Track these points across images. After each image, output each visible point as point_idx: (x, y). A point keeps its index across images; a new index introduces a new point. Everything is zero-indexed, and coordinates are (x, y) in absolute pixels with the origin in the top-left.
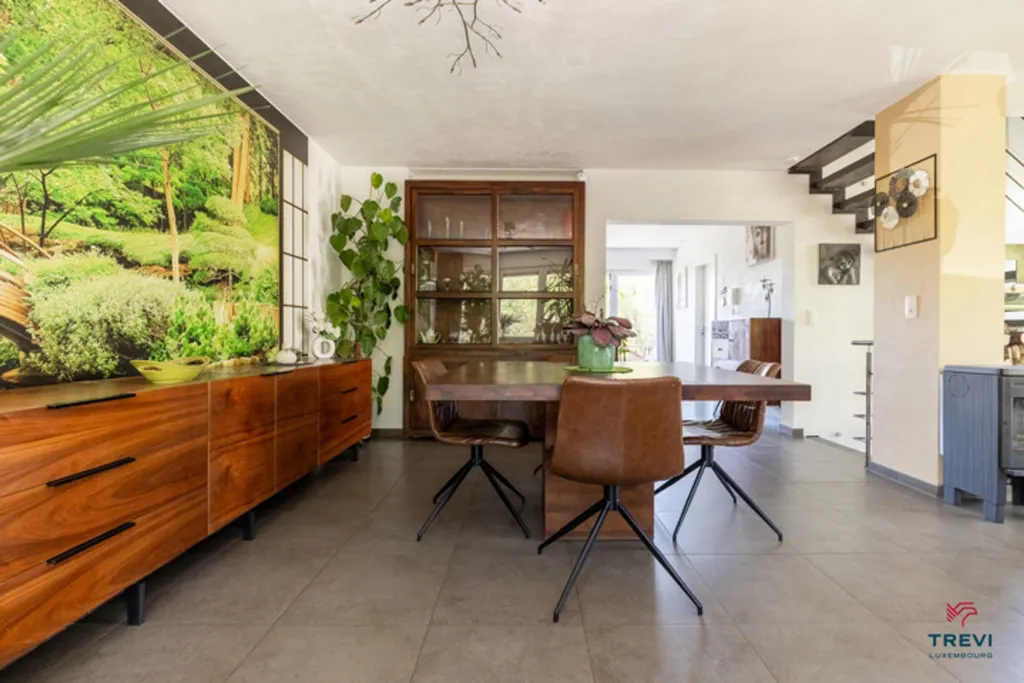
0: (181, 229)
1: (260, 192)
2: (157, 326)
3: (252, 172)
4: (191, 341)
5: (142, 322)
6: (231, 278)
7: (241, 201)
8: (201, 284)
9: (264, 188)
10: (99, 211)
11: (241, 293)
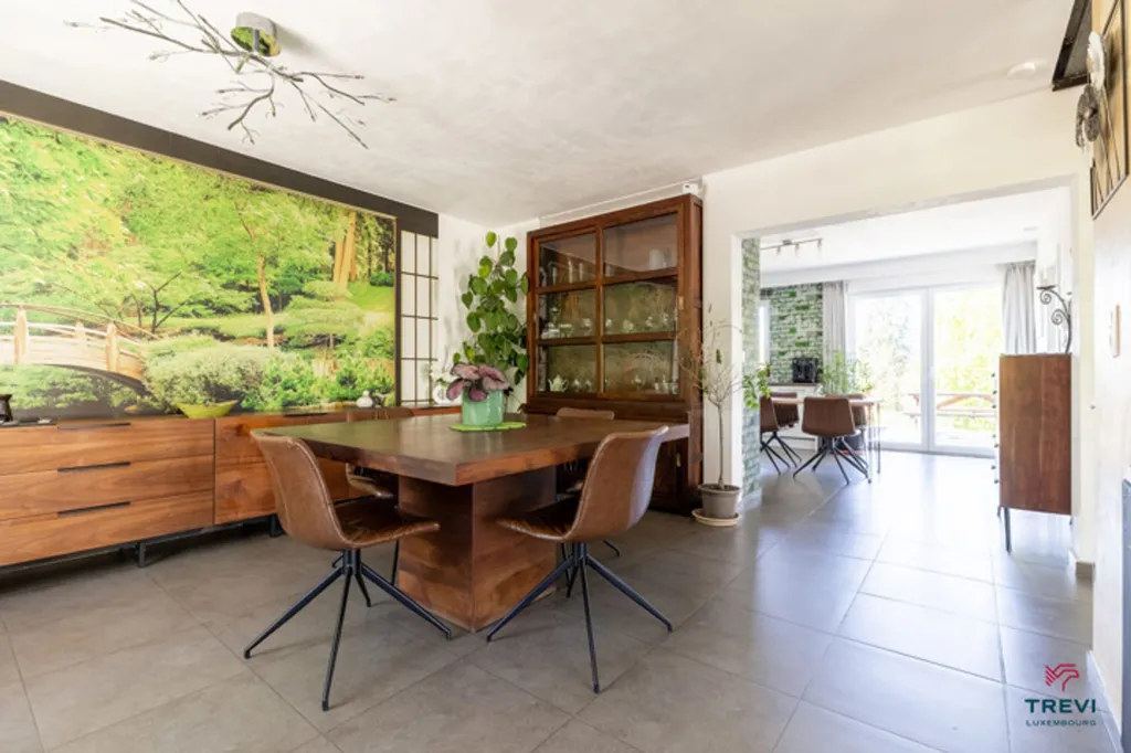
0: (275, 310)
1: (370, 270)
2: (251, 380)
3: (360, 257)
4: (286, 388)
5: (236, 376)
6: (332, 341)
7: (345, 278)
8: (298, 347)
9: (374, 266)
10: (200, 308)
11: (345, 352)
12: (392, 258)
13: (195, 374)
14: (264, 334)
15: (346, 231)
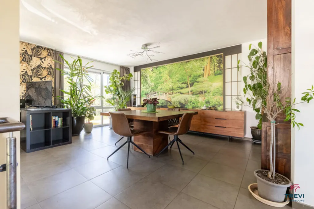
0: (191, 87)
1: (214, 71)
2: (186, 102)
3: (211, 69)
4: (193, 104)
5: (184, 101)
6: (203, 92)
7: (207, 75)
8: (195, 94)
9: (216, 70)
10: (178, 88)
11: (207, 95)
12: (222, 66)
13: (178, 100)
14: (188, 92)
15: (207, 63)
